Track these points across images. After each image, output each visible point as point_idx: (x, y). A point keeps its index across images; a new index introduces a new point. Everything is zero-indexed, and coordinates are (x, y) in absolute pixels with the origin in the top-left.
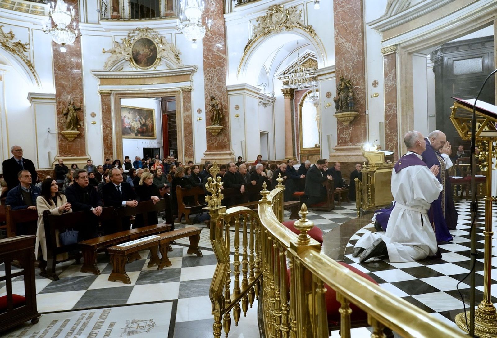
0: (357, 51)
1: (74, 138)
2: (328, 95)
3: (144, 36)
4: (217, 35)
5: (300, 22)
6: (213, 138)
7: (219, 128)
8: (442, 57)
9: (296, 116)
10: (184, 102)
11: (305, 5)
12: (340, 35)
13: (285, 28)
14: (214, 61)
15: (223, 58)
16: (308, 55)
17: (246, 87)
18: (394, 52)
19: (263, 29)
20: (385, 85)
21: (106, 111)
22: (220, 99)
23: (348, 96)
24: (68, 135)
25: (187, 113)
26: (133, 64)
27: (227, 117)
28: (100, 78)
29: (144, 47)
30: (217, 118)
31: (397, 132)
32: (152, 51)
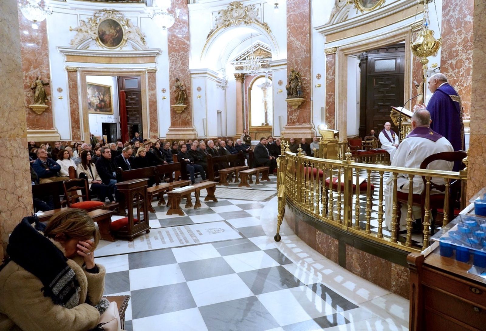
0: (305, 49)
1: (42, 112)
2: (280, 83)
3: (110, 17)
4: (181, 23)
5: (257, 19)
6: (177, 116)
7: (184, 107)
8: (367, 57)
9: (246, 98)
10: (149, 82)
11: (262, 5)
12: (292, 34)
13: (243, 22)
14: (178, 46)
15: (187, 44)
16: (258, 45)
17: (208, 72)
18: (334, 53)
19: (224, 21)
20: (327, 78)
21: (73, 87)
22: (184, 81)
23: (298, 85)
24: (37, 108)
25: (152, 92)
26: (99, 43)
27: (190, 97)
28: (67, 55)
29: (110, 27)
30: (182, 98)
31: (334, 115)
32: (117, 32)
